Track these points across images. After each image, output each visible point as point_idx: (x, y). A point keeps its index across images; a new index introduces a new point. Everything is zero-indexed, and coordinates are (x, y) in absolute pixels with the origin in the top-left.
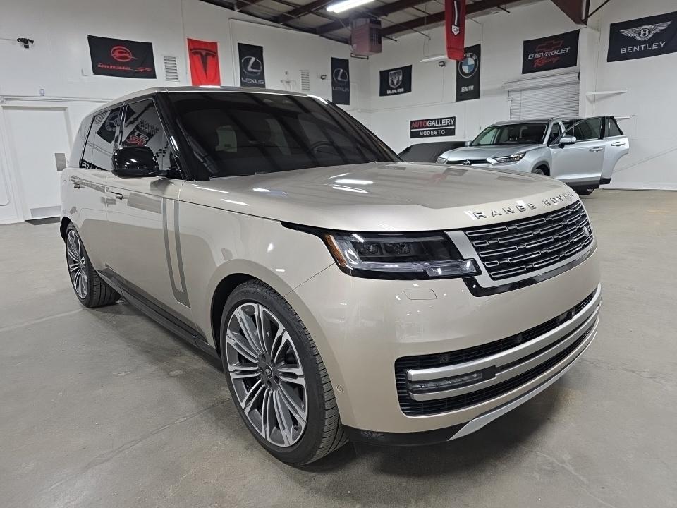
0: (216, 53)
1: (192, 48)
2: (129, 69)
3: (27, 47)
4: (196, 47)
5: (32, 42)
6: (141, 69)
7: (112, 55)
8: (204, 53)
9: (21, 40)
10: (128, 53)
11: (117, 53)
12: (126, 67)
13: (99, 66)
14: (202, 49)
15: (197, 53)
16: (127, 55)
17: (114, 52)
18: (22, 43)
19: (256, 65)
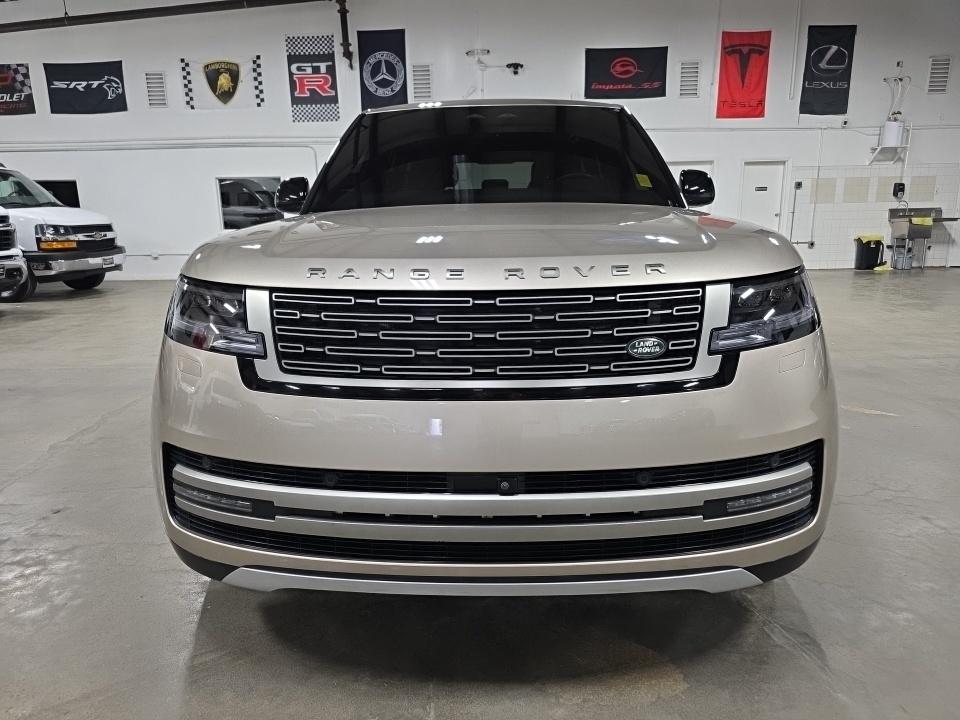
0: (767, 47)
1: (727, 44)
2: (630, 86)
3: (516, 73)
4: (733, 43)
5: (522, 66)
6: (646, 86)
7: (612, 70)
8: (745, 50)
9: (509, 66)
10: (633, 65)
11: (619, 68)
12: (627, 84)
13: (593, 87)
14: (744, 45)
15: (734, 52)
16: (631, 68)
17: (615, 65)
18: (512, 69)
19: (838, 58)
